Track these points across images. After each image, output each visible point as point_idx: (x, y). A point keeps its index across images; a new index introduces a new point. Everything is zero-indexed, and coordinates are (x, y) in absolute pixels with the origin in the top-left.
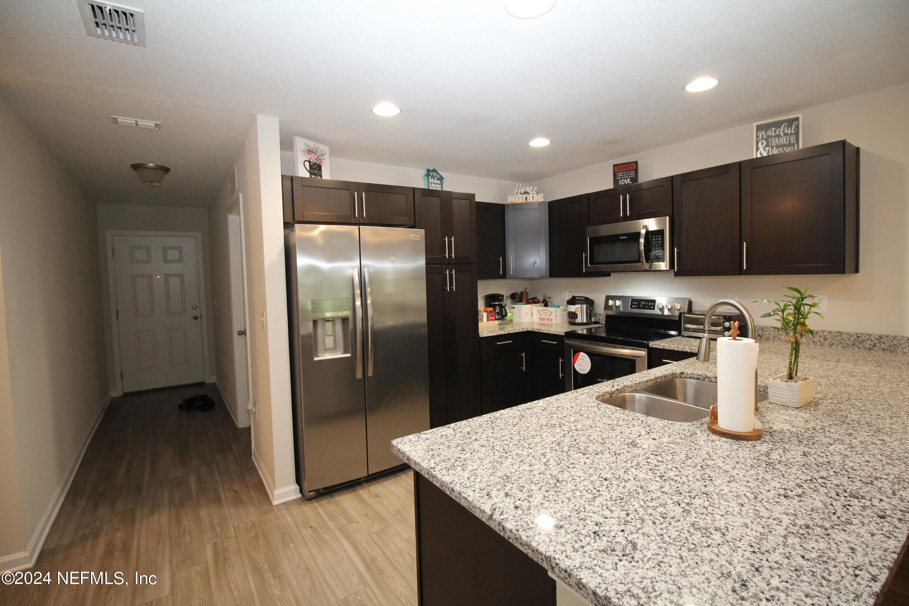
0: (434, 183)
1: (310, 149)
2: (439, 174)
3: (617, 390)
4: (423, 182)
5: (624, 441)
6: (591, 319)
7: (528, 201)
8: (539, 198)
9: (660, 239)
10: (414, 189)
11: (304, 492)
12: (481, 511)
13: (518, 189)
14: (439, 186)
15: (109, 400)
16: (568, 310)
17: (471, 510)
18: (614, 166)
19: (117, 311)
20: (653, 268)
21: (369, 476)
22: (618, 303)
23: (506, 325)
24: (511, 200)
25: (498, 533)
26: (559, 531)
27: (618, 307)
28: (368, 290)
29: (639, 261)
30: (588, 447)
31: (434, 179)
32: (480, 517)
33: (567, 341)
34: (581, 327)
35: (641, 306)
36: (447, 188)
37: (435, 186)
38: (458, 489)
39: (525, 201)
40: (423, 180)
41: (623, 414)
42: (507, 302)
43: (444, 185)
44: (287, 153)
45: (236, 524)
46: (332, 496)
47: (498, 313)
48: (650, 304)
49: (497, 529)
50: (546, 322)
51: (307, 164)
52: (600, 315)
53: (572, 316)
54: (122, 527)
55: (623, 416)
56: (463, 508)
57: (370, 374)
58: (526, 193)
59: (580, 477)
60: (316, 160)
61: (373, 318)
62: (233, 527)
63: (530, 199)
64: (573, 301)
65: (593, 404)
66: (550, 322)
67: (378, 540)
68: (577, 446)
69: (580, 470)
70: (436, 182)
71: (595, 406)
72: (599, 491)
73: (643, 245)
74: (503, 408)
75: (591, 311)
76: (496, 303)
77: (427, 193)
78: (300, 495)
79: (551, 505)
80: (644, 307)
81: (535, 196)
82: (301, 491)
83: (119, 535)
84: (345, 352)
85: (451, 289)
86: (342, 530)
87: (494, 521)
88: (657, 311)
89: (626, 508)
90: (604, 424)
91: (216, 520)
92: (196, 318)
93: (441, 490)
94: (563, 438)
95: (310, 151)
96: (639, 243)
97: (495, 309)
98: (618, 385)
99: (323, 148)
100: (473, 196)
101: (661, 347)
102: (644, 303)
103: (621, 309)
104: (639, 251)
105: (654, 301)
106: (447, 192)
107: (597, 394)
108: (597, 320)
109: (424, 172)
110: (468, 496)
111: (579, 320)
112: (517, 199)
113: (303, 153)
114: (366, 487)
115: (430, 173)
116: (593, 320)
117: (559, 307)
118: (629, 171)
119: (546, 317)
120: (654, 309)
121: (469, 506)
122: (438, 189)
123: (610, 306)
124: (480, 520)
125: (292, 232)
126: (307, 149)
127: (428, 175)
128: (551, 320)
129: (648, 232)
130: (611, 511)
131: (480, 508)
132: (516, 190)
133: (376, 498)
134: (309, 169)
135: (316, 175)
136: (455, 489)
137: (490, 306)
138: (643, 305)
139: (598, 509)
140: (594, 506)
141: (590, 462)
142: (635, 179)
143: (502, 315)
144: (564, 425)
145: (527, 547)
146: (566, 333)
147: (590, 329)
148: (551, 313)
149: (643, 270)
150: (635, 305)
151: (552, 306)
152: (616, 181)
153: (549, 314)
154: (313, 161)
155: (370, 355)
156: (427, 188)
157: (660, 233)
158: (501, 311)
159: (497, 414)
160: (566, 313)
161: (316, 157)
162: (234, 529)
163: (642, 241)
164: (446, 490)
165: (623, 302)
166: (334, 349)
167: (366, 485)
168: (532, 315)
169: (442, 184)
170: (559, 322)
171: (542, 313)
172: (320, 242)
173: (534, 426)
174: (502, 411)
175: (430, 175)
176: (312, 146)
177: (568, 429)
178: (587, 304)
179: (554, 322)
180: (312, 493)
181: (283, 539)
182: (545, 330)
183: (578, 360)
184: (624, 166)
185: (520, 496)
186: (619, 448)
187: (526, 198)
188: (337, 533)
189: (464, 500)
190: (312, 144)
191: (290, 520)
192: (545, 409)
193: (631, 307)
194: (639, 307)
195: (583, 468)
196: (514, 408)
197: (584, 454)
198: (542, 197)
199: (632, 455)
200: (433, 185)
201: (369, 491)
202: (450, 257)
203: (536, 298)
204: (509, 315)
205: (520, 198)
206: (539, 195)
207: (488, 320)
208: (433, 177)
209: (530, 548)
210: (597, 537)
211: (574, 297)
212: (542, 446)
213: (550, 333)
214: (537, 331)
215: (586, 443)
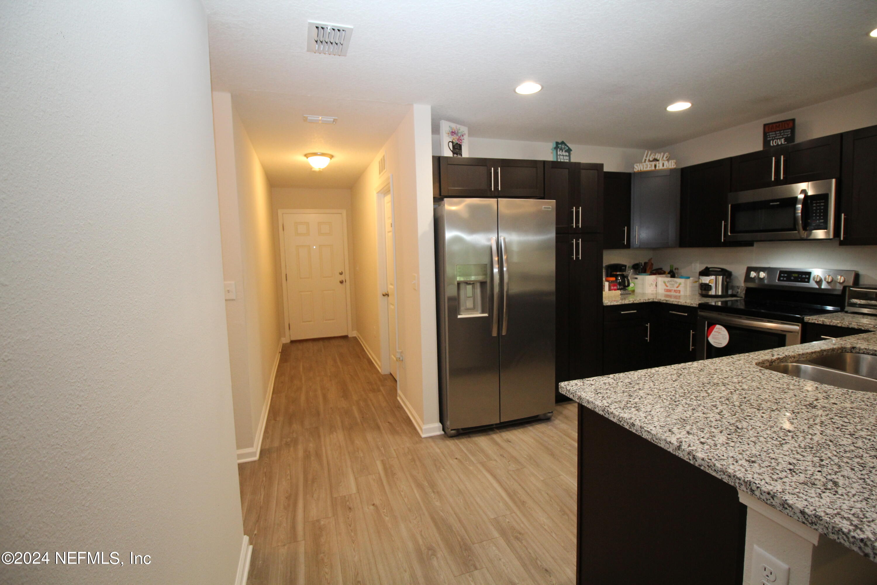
0: (563, 155)
1: (453, 131)
2: (567, 146)
3: (778, 359)
4: (552, 155)
5: (800, 402)
6: (727, 292)
7: (657, 168)
8: (671, 165)
9: (822, 204)
10: (544, 162)
11: (446, 430)
12: (667, 442)
13: (646, 157)
14: (567, 158)
15: (282, 345)
16: (700, 282)
17: (656, 442)
18: (765, 125)
19: (286, 275)
20: (812, 237)
21: (501, 423)
22: (762, 275)
23: (628, 295)
24: (638, 168)
25: (687, 462)
26: (752, 464)
27: (762, 279)
28: (504, 257)
29: (794, 229)
30: (761, 404)
31: (562, 151)
32: (666, 448)
33: (700, 313)
34: (716, 300)
35: (792, 278)
36: (574, 159)
37: (563, 158)
38: (639, 424)
39: (653, 168)
40: (552, 153)
41: (793, 380)
42: (630, 273)
43: (571, 156)
44: (436, 136)
45: (395, 448)
46: (470, 437)
47: (620, 284)
48: (804, 276)
49: (686, 458)
50: (673, 293)
51: (451, 144)
52: (738, 287)
53: (705, 288)
54: (311, 439)
55: (793, 382)
56: (645, 440)
57: (504, 333)
58: (656, 160)
59: (760, 427)
60: (458, 140)
61: (508, 284)
62: (394, 450)
63: (660, 166)
64: (706, 272)
65: (755, 370)
66: (678, 294)
67: (516, 478)
68: (748, 402)
69: (758, 422)
70: (564, 154)
71: (757, 371)
72: (785, 439)
73: (800, 211)
74: (658, 366)
75: (728, 283)
76: (618, 273)
77: (555, 165)
78: (443, 433)
79: (737, 445)
80: (796, 280)
81: (666, 163)
82: (443, 430)
83: (311, 445)
84: (483, 312)
85: (577, 258)
86: (483, 464)
87: (682, 451)
88: (813, 284)
89: (818, 455)
90: (773, 387)
91: (380, 443)
92: (341, 282)
93: (619, 425)
94: (730, 395)
95: (453, 133)
96: (795, 209)
97: (617, 279)
98: (778, 355)
99: (464, 129)
100: (602, 165)
101: (820, 322)
102: (796, 275)
103: (766, 282)
104: (795, 218)
105: (809, 274)
106: (575, 163)
107: (756, 361)
108: (735, 293)
109: (552, 145)
110: (651, 430)
111: (713, 292)
112: (645, 166)
113: (447, 135)
114: (498, 433)
115: (559, 146)
116: (730, 292)
117: (689, 278)
118: (784, 130)
119: (673, 289)
120: (808, 282)
121: (652, 438)
122: (566, 161)
123: (752, 278)
124: (666, 451)
125: (439, 206)
126: (451, 131)
127: (556, 148)
128: (679, 291)
129: (807, 197)
130: (804, 456)
131: (665, 440)
132: (644, 158)
133: (509, 442)
134: (452, 150)
135: (457, 154)
136: (635, 423)
137: (612, 276)
138: (795, 277)
139: (787, 453)
140: (782, 450)
141: (767, 416)
142: (790, 139)
143: (623, 286)
144: (728, 384)
145: (722, 473)
146: (700, 304)
147: (726, 302)
148: (680, 284)
149: (799, 238)
150: (784, 277)
151: (681, 277)
152: (766, 142)
153: (677, 285)
154: (455, 141)
155: (504, 316)
156: (555, 160)
157: (823, 198)
158: (623, 281)
159: (653, 370)
160: (697, 284)
161: (458, 137)
162: (395, 452)
163: (799, 206)
164: (625, 424)
165: (768, 274)
166: (474, 309)
167: (498, 431)
168: (656, 286)
169: (569, 156)
170: (688, 293)
171: (668, 284)
172: (465, 215)
173: (695, 383)
174: (657, 369)
175: (558, 147)
176: (455, 128)
177: (733, 388)
178: (723, 275)
179: (682, 293)
180: (453, 431)
181: (436, 465)
182: (673, 301)
183: (713, 333)
184: (778, 124)
185: (703, 436)
186: (796, 408)
187: (655, 166)
188: (479, 466)
189: (647, 433)
190: (454, 126)
191: (438, 450)
192: (701, 370)
193: (779, 280)
194: (789, 279)
195: (761, 420)
196: (668, 367)
197: (758, 410)
198: (673, 164)
199: (813, 414)
200: (562, 157)
201: (501, 437)
202: (577, 226)
203: (661, 269)
204: (632, 285)
205: (649, 166)
206: (670, 161)
207: (610, 289)
208: (561, 149)
209: (726, 474)
210: (793, 473)
211: (707, 269)
212: (711, 399)
213: (680, 304)
214: (665, 302)
215: (757, 401)
